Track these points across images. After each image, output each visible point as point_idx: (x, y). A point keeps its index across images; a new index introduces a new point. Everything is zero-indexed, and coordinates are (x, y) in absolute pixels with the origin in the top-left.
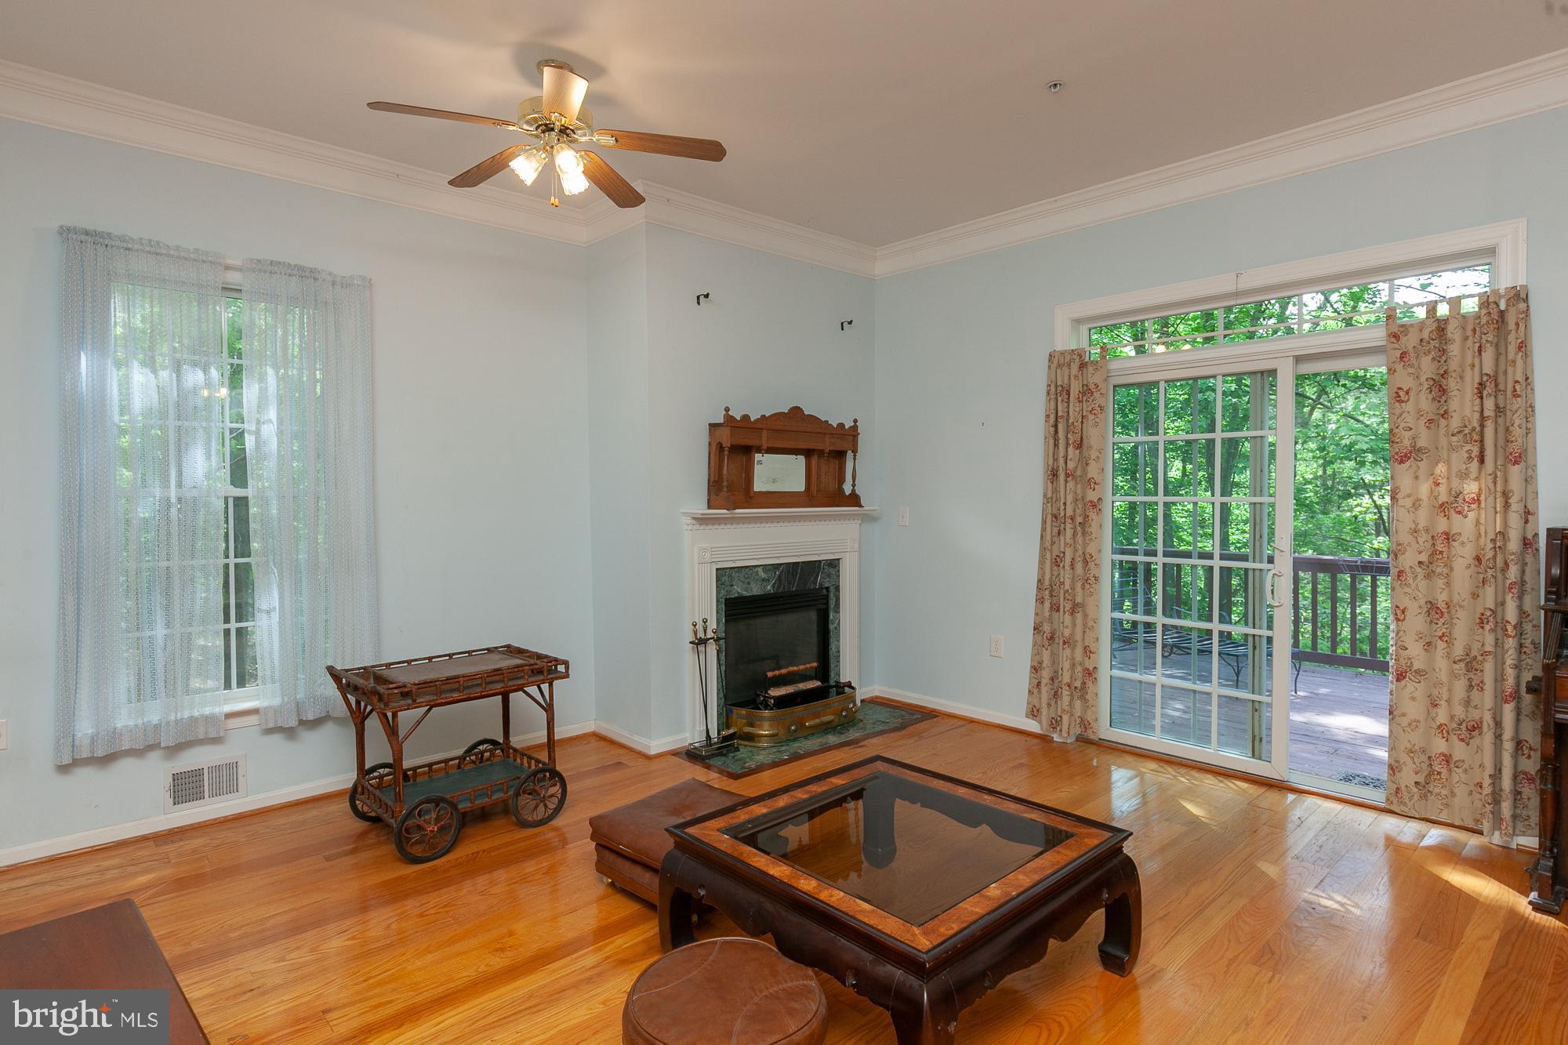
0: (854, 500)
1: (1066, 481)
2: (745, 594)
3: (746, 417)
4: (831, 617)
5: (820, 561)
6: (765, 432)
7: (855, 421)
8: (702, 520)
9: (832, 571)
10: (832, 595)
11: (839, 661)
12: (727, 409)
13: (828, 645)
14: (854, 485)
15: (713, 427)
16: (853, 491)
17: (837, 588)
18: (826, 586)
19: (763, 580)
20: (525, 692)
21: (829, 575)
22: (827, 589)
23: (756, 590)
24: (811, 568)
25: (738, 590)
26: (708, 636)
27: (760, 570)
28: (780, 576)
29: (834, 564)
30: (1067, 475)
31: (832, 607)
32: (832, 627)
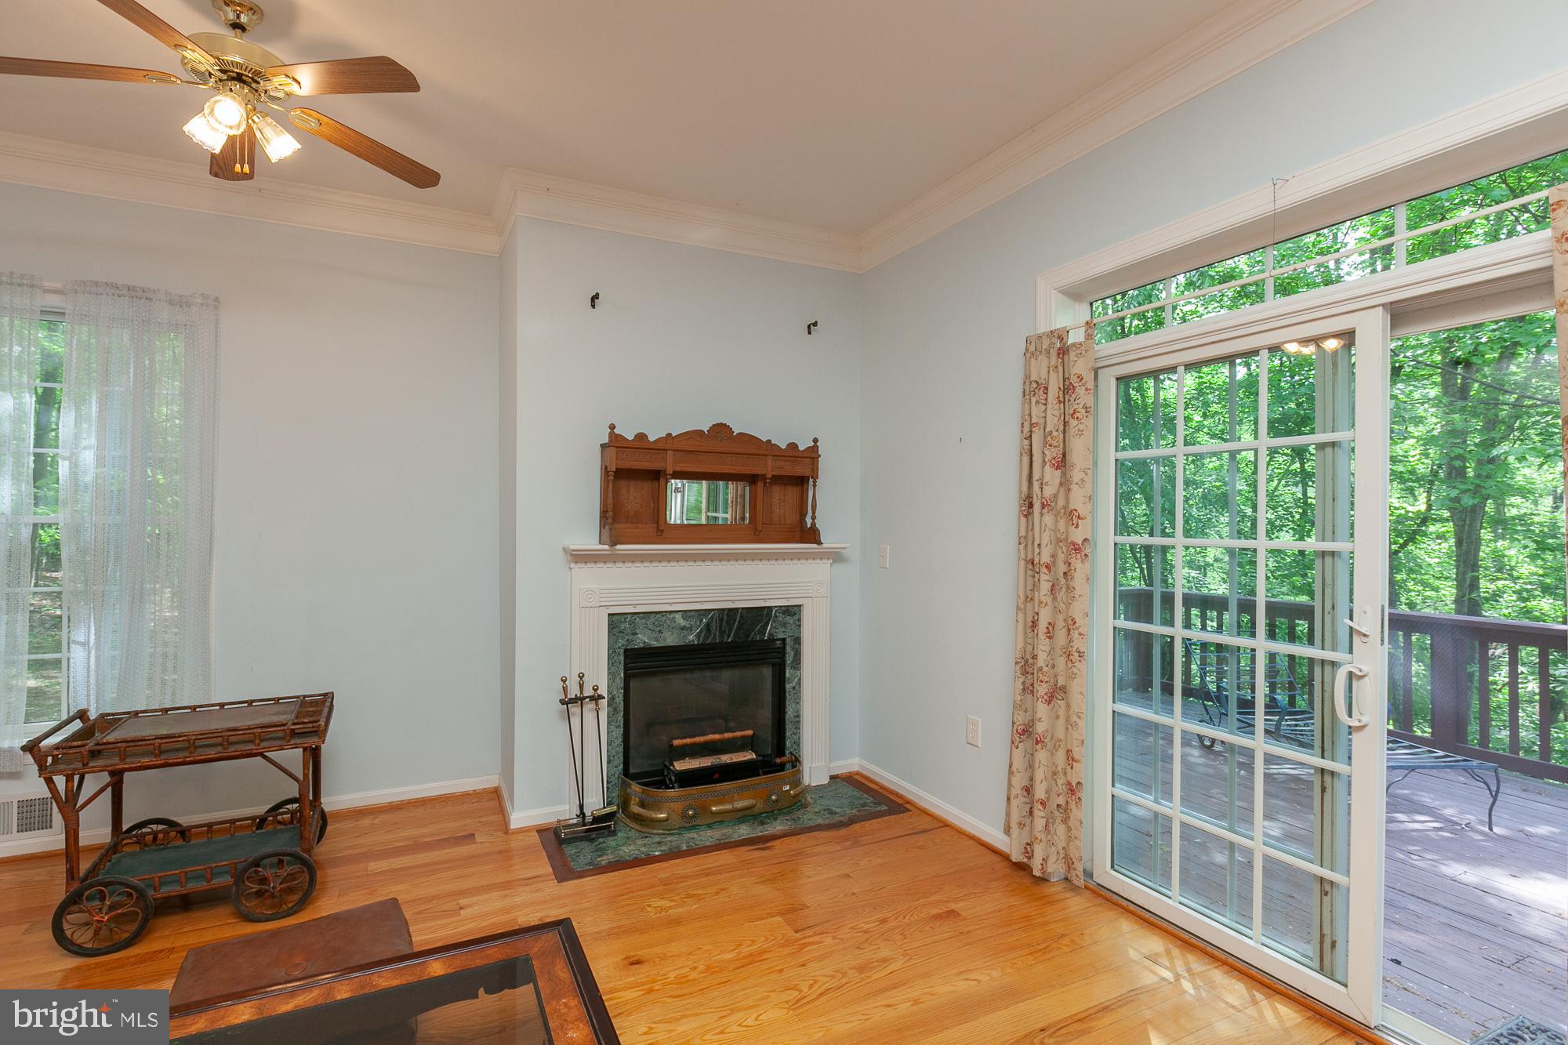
0: (811, 535)
1: (1042, 514)
2: (655, 644)
3: (641, 437)
4: (787, 675)
5: (770, 608)
6: (670, 453)
7: (815, 440)
8: (580, 557)
9: (789, 620)
10: (788, 649)
11: (798, 728)
12: (612, 427)
13: (784, 708)
14: (814, 518)
15: (603, 446)
16: (813, 524)
17: (798, 641)
18: (781, 636)
19: (683, 628)
20: (265, 757)
21: (784, 625)
22: (784, 640)
23: (671, 639)
24: (759, 615)
25: (644, 639)
26: (586, 694)
27: (678, 616)
28: (708, 625)
29: (793, 612)
30: (1043, 506)
31: (789, 662)
32: (788, 686)
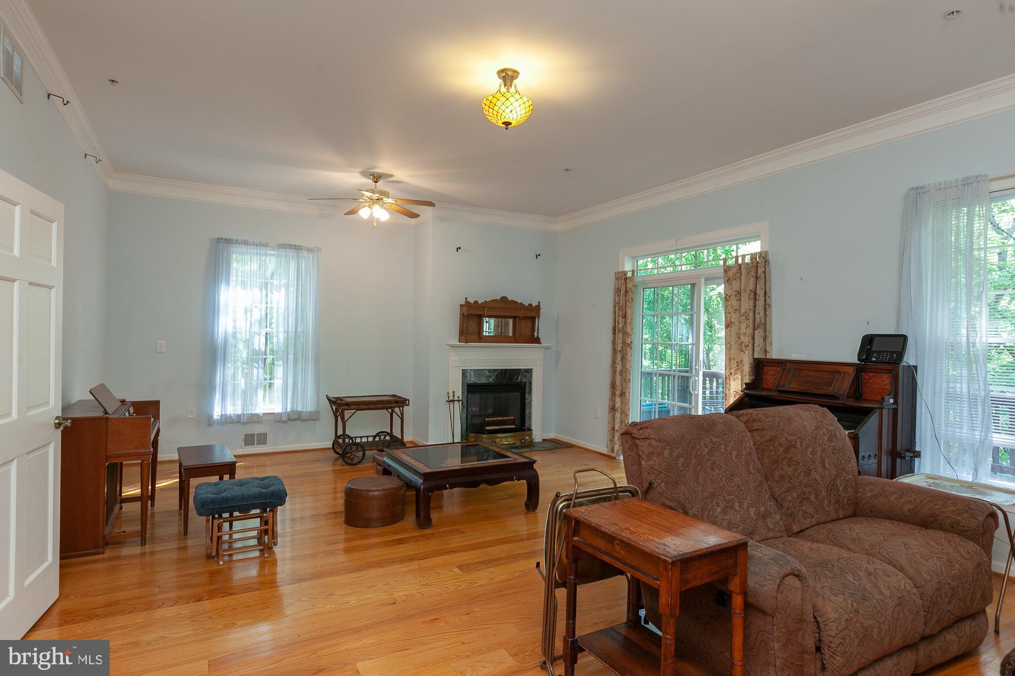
0: (537, 341)
1: (619, 333)
2: (478, 382)
3: (476, 302)
4: (526, 397)
5: (520, 369)
6: (487, 308)
7: (539, 303)
8: (453, 346)
9: (527, 374)
10: (527, 386)
11: (530, 419)
12: (466, 298)
13: (525, 410)
14: (538, 333)
15: (461, 306)
16: (538, 336)
17: (530, 383)
18: (524, 381)
19: (488, 376)
21: (526, 377)
22: (525, 383)
23: (483, 381)
24: (517, 372)
25: (472, 379)
26: (456, 399)
27: (486, 371)
28: (497, 375)
29: (529, 371)
30: (619, 331)
31: (527, 392)
32: (527, 401)
